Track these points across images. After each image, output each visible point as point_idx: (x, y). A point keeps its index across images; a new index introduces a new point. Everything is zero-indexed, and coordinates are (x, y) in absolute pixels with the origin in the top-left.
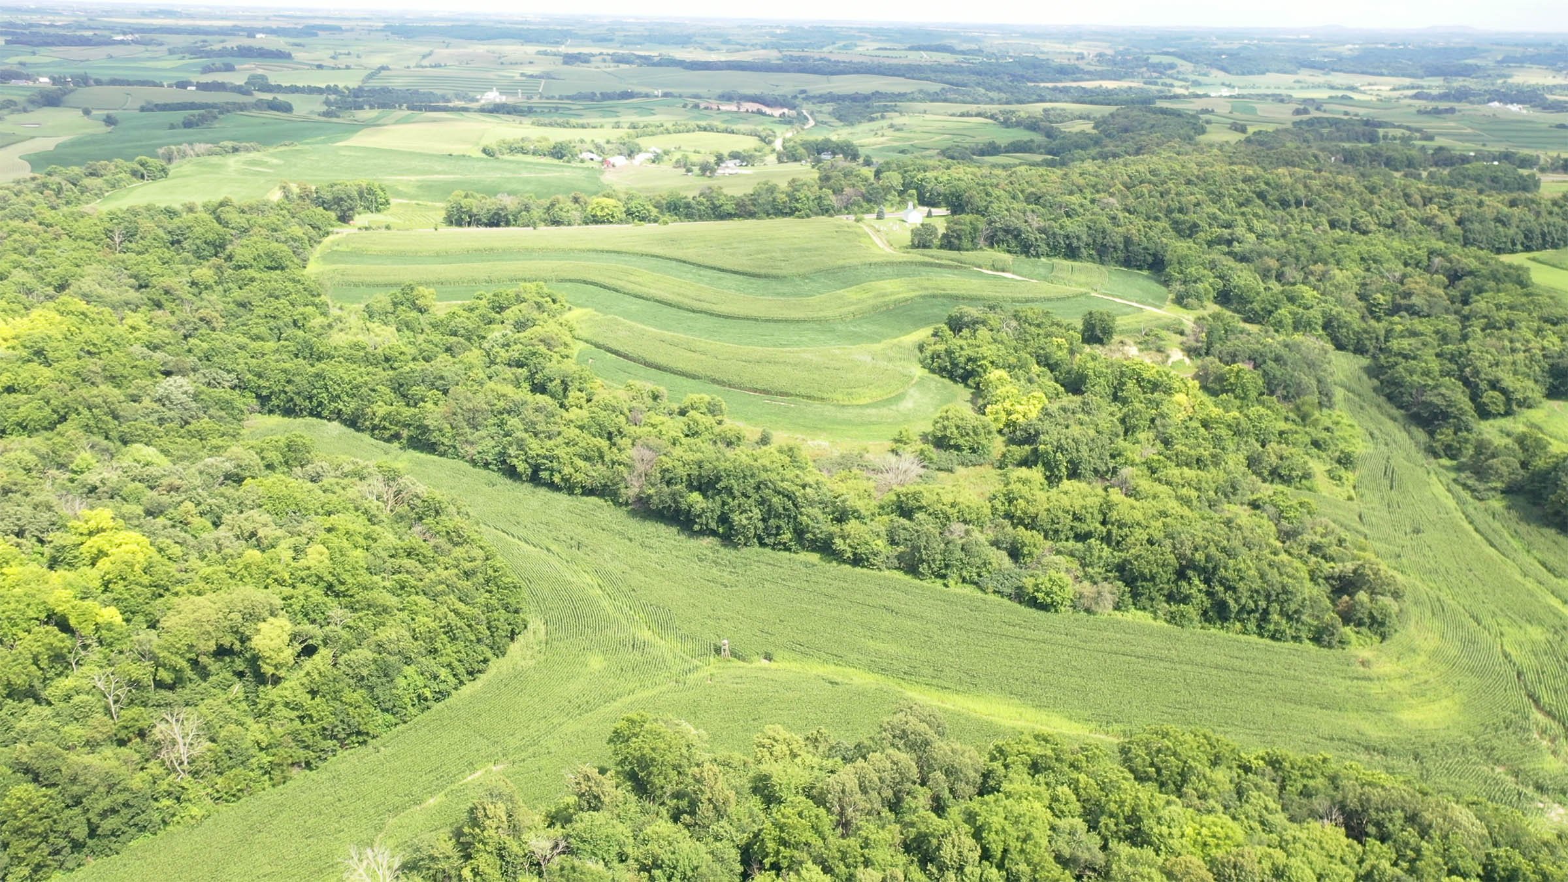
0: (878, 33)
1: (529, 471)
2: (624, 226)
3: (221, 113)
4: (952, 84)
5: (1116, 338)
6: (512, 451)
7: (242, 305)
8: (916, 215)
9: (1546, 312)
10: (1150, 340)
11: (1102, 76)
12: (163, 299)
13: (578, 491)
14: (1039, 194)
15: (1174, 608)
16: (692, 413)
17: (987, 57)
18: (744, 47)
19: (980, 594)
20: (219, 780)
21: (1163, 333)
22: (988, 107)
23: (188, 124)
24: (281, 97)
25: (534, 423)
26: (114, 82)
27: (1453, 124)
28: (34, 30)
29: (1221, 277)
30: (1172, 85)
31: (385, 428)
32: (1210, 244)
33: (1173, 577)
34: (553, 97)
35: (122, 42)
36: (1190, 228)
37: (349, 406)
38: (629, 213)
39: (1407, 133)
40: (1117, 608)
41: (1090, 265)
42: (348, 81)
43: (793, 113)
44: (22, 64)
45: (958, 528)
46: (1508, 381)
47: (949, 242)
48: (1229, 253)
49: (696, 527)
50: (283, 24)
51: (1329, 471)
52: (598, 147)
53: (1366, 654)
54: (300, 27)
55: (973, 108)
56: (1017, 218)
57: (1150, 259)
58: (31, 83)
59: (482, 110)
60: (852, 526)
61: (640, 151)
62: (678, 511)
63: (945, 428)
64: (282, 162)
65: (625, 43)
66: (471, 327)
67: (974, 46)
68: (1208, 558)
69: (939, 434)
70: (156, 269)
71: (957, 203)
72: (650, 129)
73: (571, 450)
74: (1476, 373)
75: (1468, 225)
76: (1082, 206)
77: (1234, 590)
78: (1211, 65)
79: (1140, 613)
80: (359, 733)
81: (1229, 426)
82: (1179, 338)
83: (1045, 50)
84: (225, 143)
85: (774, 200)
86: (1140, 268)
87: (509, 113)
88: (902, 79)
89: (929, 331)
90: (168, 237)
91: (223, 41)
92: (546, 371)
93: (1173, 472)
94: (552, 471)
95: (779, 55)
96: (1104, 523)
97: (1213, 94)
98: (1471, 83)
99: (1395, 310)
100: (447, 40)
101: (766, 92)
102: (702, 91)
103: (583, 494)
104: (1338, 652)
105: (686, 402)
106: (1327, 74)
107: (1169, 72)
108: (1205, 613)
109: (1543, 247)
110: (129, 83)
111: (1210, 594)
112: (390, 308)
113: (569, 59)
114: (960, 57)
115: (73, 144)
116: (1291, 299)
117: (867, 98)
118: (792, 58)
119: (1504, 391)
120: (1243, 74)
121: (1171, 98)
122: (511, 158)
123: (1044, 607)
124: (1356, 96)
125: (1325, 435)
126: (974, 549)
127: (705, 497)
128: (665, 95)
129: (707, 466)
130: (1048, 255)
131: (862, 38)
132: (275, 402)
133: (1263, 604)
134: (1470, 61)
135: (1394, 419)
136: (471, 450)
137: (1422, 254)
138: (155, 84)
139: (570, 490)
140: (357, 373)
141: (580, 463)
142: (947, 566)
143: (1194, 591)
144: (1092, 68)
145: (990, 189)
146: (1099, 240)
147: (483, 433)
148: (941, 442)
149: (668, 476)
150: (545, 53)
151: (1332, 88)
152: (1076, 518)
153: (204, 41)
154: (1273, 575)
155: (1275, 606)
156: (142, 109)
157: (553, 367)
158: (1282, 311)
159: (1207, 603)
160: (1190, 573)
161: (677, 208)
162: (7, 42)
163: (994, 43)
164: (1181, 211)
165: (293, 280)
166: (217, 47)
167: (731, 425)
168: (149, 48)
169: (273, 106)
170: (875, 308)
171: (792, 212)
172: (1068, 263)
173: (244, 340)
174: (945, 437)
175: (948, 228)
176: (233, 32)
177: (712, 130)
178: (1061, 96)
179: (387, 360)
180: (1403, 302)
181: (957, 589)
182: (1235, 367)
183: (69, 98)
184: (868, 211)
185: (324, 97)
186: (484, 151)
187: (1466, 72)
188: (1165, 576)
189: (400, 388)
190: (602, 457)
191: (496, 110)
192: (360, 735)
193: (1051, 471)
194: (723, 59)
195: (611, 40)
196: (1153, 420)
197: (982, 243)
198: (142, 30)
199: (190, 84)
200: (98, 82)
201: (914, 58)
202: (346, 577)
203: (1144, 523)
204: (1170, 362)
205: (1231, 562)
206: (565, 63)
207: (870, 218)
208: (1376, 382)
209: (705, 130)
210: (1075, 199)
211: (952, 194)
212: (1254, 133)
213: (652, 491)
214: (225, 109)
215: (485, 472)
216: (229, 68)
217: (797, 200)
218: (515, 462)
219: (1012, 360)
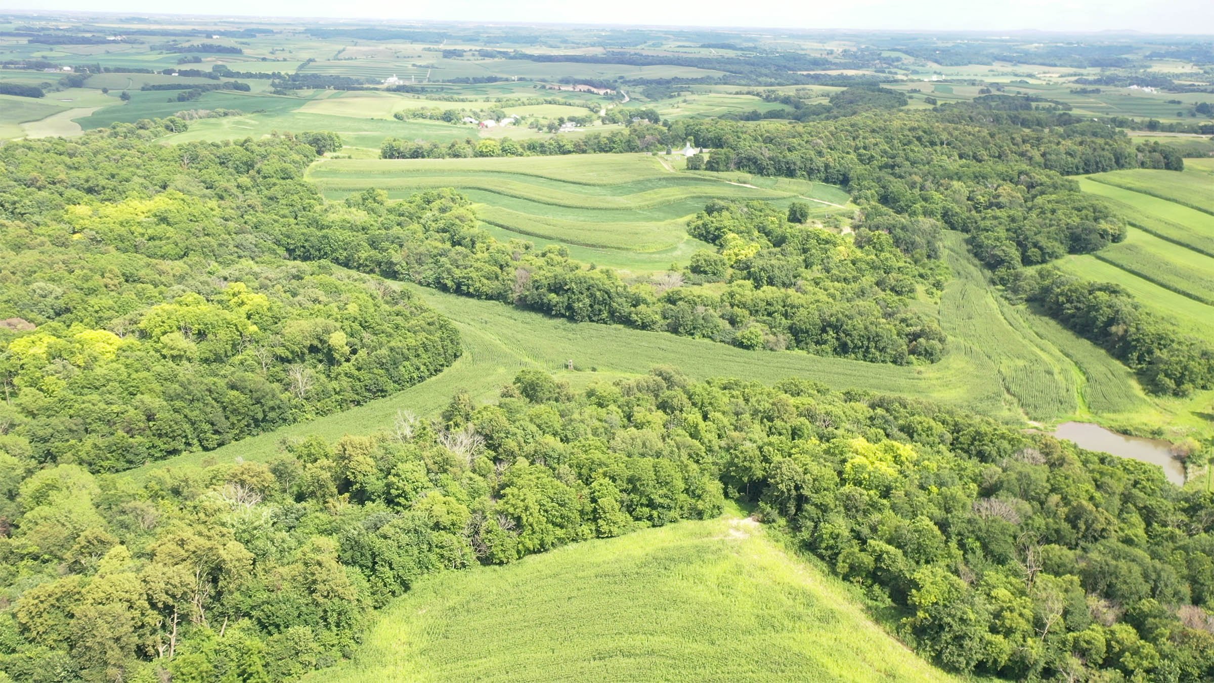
0: (679, 35)
1: (454, 287)
2: (501, 158)
3: (203, 91)
4: (732, 72)
5: (809, 220)
6: (445, 275)
7: (271, 198)
8: (691, 151)
9: (1077, 205)
10: (832, 221)
11: (846, 66)
12: (224, 194)
13: (484, 297)
14: (772, 137)
15: (819, 347)
16: (549, 254)
17: (760, 53)
18: (578, 45)
19: (712, 342)
20: (319, 404)
21: (840, 218)
22: (755, 88)
23: (181, 99)
24: (240, 81)
25: (456, 260)
26: (118, 70)
27: (1092, 100)
28: (47, 32)
29: (883, 187)
30: (896, 73)
31: (367, 266)
32: (881, 168)
33: (819, 332)
34: (438, 81)
35: (114, 42)
36: (869, 159)
37: (343, 255)
38: (504, 150)
39: (1053, 105)
40: (788, 348)
41: (802, 181)
42: (289, 70)
43: (614, 92)
44: (43, 57)
45: (700, 309)
46: (1043, 242)
47: (712, 166)
48: (892, 174)
49: (554, 313)
50: (229, 28)
51: (926, 290)
52: (475, 114)
53: (922, 368)
54: (241, 30)
55: (746, 89)
56: (755, 151)
57: (841, 177)
58: (58, 71)
59: (388, 90)
60: (642, 308)
61: (505, 117)
62: (542, 304)
63: (698, 261)
64: (257, 123)
65: (489, 41)
66: (412, 211)
67: (751, 45)
68: (838, 320)
69: (694, 265)
70: (217, 177)
71: (718, 143)
72: (510, 102)
73: (480, 274)
74: (1026, 238)
75: (1048, 156)
76: (799, 145)
77: (851, 335)
78: (928, 59)
79: (800, 351)
80: (382, 391)
81: (868, 264)
82: (850, 221)
83: (805, 47)
84: (218, 110)
85: (599, 142)
86: (835, 183)
87: (407, 92)
88: (695, 69)
89: (695, 215)
90: (217, 160)
91: (188, 41)
92: (461, 234)
93: (828, 283)
94: (468, 286)
95: (604, 51)
96: (784, 307)
97: (926, 80)
98: (1120, 72)
99: (990, 205)
100: (355, 40)
101: (594, 78)
102: (547, 77)
103: (486, 299)
104: (906, 368)
105: (545, 249)
106: (1015, 65)
107: (896, 64)
108: (835, 350)
109: (1096, 171)
110: (129, 71)
111: (837, 339)
112: (361, 201)
113: (448, 54)
114: (740, 53)
115: (104, 112)
116: (925, 200)
117: (668, 82)
118: (613, 53)
119: (1041, 248)
120: (952, 65)
121: (891, 82)
122: (415, 121)
123: (747, 347)
124: (1031, 81)
125: (929, 272)
126: (710, 318)
127: (558, 294)
128: (520, 79)
129: (560, 277)
130: (775, 175)
131: (667, 39)
132: (298, 253)
133: (866, 343)
134: (1124, 56)
135: (976, 266)
136: (418, 277)
137: (1015, 174)
138: (147, 71)
139: (479, 297)
140: (347, 235)
141: (485, 281)
142: (694, 328)
143: (829, 337)
144: (837, 61)
145: (740, 135)
146: (808, 166)
147: (426, 267)
148: (696, 270)
149: (537, 284)
150: (429, 50)
151: (1016, 75)
152: (768, 304)
153: (174, 41)
154: (873, 328)
155: (872, 344)
156: (143, 89)
157: (464, 231)
158: (918, 206)
159: (836, 344)
160: (828, 329)
161: (534, 148)
162: (30, 42)
163: (767, 42)
164: (865, 148)
165: (300, 185)
166: (187, 45)
167: (572, 261)
168: (134, 46)
169: (237, 87)
170: (661, 203)
171: (610, 150)
172: (787, 180)
173: (276, 217)
174: (698, 266)
175: (710, 157)
176: (193, 34)
177: (555, 103)
178: (813, 81)
179: (363, 229)
180: (994, 201)
181: (698, 339)
182: (877, 233)
183: (89, 81)
184: (661, 150)
185: (270, 81)
186: (396, 116)
187: (1117, 63)
188: (815, 331)
189: (373, 244)
190: (497, 278)
191: (399, 89)
192: (382, 392)
193: (758, 283)
194: (562, 54)
195: (477, 40)
196: (822, 260)
197: (732, 166)
198: (127, 33)
199: (174, 71)
200: (107, 70)
201: (705, 53)
202: (369, 319)
203: (805, 306)
204: (842, 234)
205: (850, 322)
206: (445, 57)
207: (663, 153)
208: (970, 247)
209: (550, 103)
210: (795, 141)
211: (715, 138)
212: (942, 105)
213: (527, 293)
214: (205, 89)
215: (428, 289)
216: (197, 60)
217: (614, 143)
218: (447, 281)
219: (743, 228)
